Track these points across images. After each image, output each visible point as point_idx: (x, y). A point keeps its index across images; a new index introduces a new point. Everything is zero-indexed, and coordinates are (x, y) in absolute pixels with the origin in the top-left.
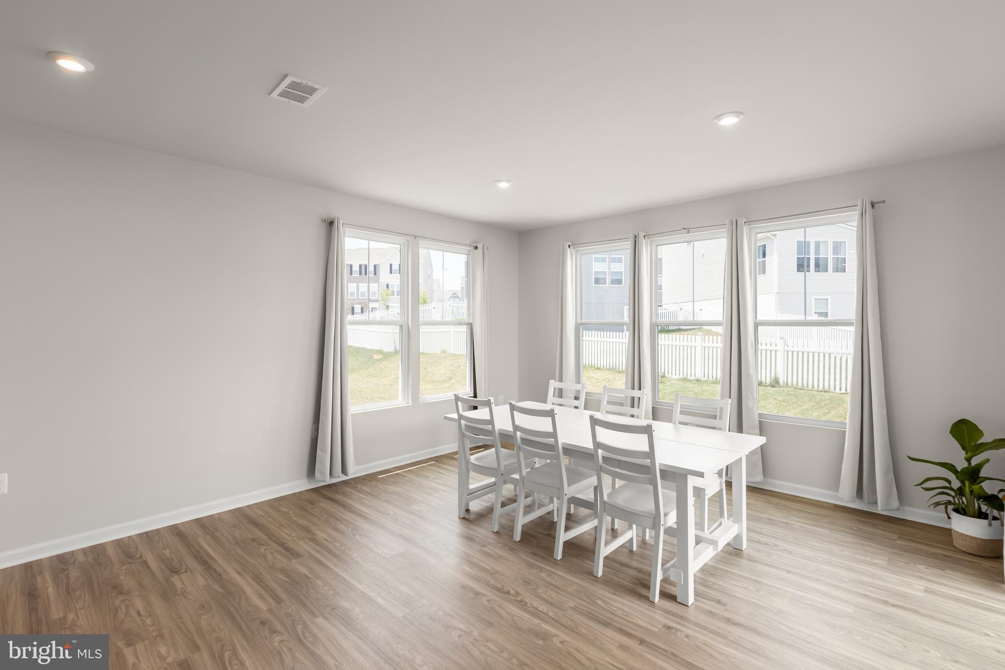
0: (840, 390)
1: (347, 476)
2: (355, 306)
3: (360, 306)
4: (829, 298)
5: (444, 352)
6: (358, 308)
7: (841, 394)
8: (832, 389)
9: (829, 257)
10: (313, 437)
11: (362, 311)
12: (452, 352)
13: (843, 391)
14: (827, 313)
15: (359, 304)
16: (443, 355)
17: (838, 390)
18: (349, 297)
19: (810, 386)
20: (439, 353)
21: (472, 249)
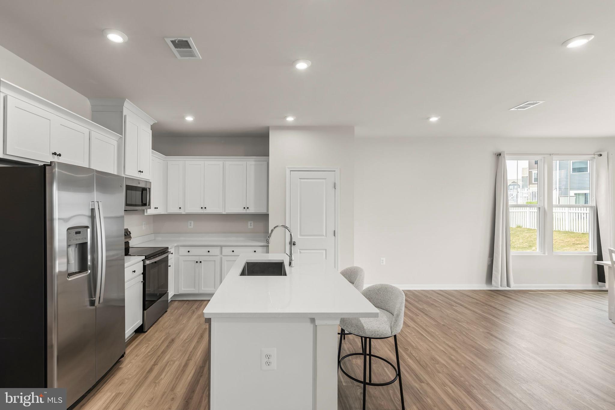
1: (510, 288)
5: (519, 227)
10: (489, 264)
12: (528, 227)
16: (519, 229)
20: (515, 227)
21: (596, 156)
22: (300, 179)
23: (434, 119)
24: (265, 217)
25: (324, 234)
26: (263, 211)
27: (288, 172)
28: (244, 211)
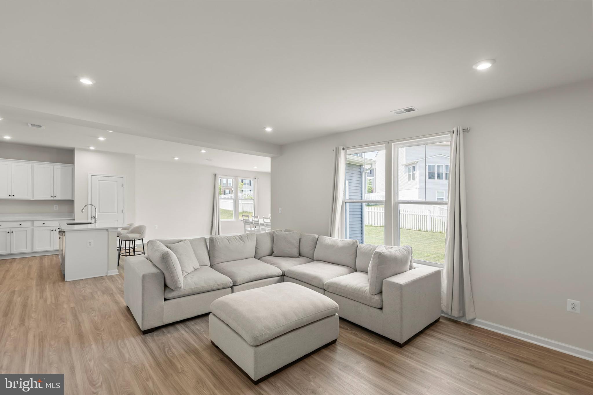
0: (415, 229)
2: (226, 190)
3: (228, 190)
4: (444, 191)
6: (227, 191)
7: (415, 230)
8: (412, 229)
9: (444, 172)
11: (229, 193)
13: (416, 229)
14: (443, 198)
15: (228, 189)
17: (414, 229)
18: (223, 186)
19: (404, 228)
21: (254, 179)
22: (99, 180)
23: (176, 159)
24: (71, 203)
25: (116, 212)
26: (69, 198)
27: (90, 176)
28: (52, 198)
